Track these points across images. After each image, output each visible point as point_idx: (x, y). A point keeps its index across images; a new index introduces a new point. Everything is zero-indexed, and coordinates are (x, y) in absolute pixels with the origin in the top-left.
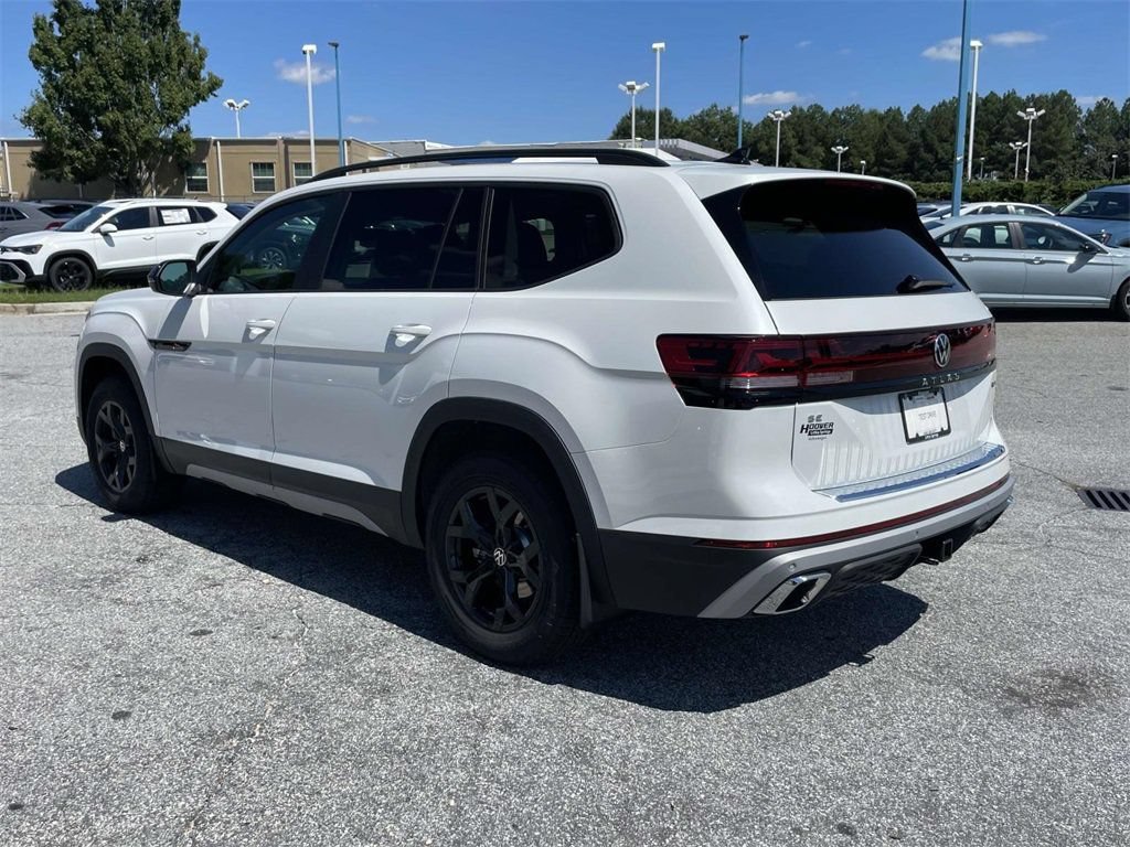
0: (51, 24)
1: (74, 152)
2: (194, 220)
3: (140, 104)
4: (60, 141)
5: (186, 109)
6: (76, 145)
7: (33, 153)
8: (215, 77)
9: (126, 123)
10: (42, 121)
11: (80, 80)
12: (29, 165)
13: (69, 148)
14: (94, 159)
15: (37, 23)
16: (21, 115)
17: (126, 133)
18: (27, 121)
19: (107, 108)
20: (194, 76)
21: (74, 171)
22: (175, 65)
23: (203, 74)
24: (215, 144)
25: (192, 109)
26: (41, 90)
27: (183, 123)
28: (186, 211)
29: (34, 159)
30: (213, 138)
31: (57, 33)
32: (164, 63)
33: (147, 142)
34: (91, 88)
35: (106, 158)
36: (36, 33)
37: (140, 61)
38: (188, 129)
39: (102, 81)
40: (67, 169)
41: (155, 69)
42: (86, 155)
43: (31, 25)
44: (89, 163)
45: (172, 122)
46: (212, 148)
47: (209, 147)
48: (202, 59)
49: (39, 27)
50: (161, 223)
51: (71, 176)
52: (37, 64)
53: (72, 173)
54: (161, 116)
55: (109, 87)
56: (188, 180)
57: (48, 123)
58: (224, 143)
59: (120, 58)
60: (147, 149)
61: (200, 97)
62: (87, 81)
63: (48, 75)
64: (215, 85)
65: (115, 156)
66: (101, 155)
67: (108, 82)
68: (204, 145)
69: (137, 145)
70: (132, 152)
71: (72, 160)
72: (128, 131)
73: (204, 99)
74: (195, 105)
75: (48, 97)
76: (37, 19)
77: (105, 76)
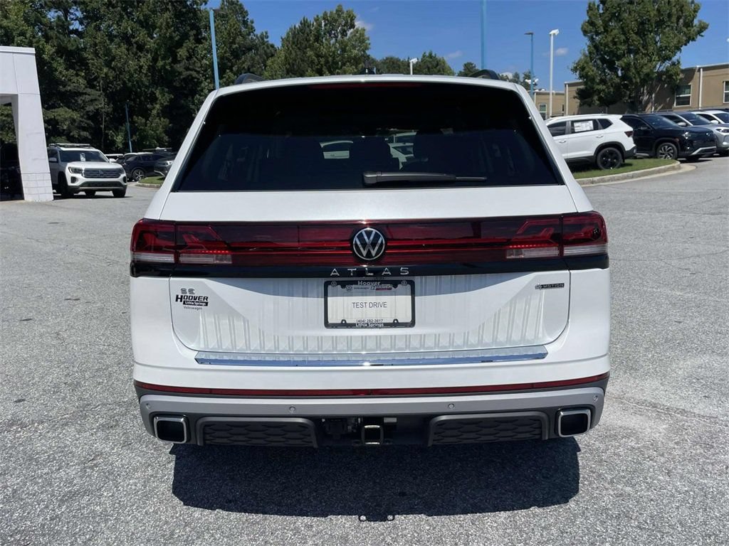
0: (598, 6)
1: (601, 87)
2: (596, 128)
3: (647, 49)
4: (593, 80)
5: (679, 49)
6: (603, 81)
7: (578, 89)
8: (704, 23)
9: (634, 63)
10: (583, 69)
11: (610, 39)
12: (575, 97)
13: (598, 84)
14: (612, 90)
15: (589, 7)
16: (572, 66)
17: (634, 71)
18: (575, 70)
19: (624, 55)
20: (688, 24)
21: (600, 99)
22: (674, 19)
23: (696, 22)
24: (699, 70)
25: (683, 48)
26: (586, 49)
27: (674, 59)
28: (591, 122)
29: (578, 93)
30: (698, 66)
31: (601, 11)
32: (666, 19)
33: (647, 75)
34: (615, 43)
35: (620, 88)
36: (588, 12)
37: (649, 21)
38: (679, 62)
39: (623, 37)
40: (596, 98)
41: (660, 24)
42: (608, 88)
43: (586, 7)
44: (609, 93)
45: (667, 59)
46: (697, 73)
47: (694, 74)
48: (695, 11)
49: (590, 8)
50: (573, 132)
51: (598, 102)
52: (585, 32)
53: (598, 100)
54: (659, 56)
55: (626, 41)
56: (677, 98)
57: (587, 69)
58: (705, 69)
59: (636, 20)
60: (647, 79)
61: (690, 38)
62: (613, 39)
63: (592, 39)
64: (703, 28)
65: (626, 86)
66: (617, 87)
67: (626, 38)
68: (690, 73)
69: (640, 78)
70: (637, 82)
71: (599, 91)
72: (636, 68)
73: (693, 40)
74: (686, 45)
75: (590, 53)
76: (590, 4)
77: (624, 34)
